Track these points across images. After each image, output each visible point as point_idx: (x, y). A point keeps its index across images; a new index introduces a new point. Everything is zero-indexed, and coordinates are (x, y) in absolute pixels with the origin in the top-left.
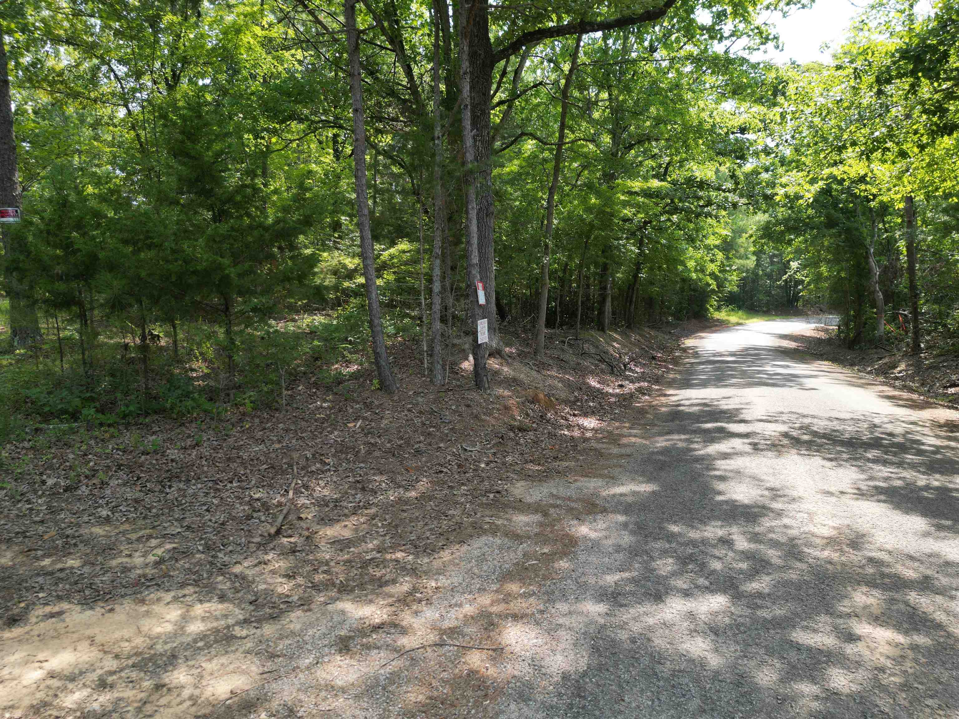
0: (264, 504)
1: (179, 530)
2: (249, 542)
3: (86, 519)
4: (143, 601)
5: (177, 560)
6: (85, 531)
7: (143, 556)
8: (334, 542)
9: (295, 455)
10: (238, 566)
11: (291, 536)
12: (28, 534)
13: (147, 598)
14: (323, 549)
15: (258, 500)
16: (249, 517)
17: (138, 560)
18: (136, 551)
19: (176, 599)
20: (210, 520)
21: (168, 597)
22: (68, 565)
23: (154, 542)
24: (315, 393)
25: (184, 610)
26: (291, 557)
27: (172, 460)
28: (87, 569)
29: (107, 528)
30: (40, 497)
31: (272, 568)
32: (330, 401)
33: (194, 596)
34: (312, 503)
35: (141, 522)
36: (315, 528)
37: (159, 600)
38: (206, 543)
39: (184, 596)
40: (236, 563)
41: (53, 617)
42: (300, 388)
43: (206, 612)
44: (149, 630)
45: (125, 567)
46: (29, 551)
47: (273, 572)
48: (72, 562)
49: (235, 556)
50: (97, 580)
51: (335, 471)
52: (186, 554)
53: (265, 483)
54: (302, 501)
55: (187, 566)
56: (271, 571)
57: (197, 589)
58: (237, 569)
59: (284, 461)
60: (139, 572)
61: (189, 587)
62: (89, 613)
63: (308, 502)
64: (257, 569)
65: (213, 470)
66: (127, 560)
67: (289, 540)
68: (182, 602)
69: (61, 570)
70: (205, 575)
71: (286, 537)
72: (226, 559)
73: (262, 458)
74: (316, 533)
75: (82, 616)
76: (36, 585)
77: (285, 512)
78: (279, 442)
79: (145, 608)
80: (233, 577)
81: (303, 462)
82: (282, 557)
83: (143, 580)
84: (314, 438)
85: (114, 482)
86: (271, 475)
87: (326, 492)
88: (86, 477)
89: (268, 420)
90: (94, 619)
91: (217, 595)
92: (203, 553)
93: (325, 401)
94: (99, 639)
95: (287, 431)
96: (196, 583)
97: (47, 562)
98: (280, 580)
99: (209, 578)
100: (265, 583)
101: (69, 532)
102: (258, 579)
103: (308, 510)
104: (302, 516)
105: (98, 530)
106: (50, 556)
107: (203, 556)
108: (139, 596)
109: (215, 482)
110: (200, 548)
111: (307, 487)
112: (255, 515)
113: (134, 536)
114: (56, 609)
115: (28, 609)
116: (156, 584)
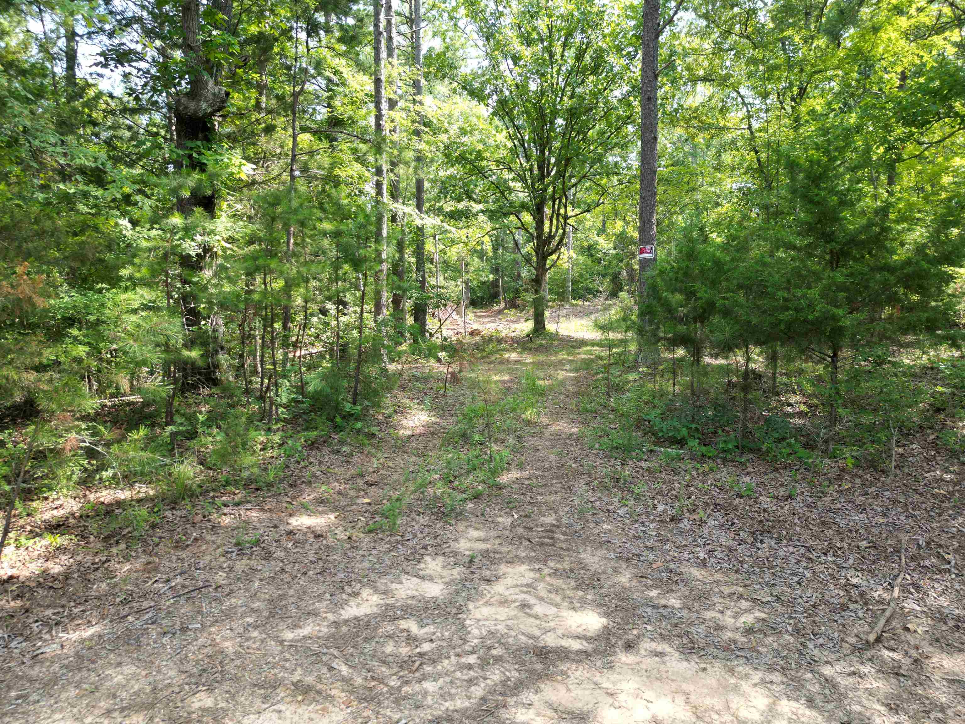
0: (862, 595)
1: (769, 599)
2: (843, 640)
3: (686, 556)
4: (731, 671)
5: (765, 635)
6: (684, 569)
7: (734, 617)
8: (954, 681)
9: (904, 538)
10: (829, 667)
11: (893, 650)
12: (642, 558)
13: (736, 669)
14: (937, 684)
15: (855, 586)
16: (844, 608)
17: (729, 621)
18: (728, 609)
19: (763, 682)
20: (801, 597)
21: (756, 677)
22: (669, 603)
23: (744, 604)
24: (934, 456)
25: (771, 700)
26: (894, 681)
27: (765, 510)
28: (685, 613)
29: (703, 573)
30: (652, 522)
31: (869, 686)
32: (954, 472)
33: (782, 686)
34: (923, 612)
35: (733, 576)
36: (927, 649)
37: (747, 676)
38: (795, 625)
39: (771, 682)
40: (827, 662)
41: (657, 656)
42: (914, 446)
43: (793, 713)
44: (737, 709)
45: (718, 625)
46: (641, 577)
47: (870, 693)
48: (674, 602)
49: (826, 653)
50: (693, 630)
51: (957, 575)
52: (775, 630)
53: (865, 567)
54: (910, 605)
55: (775, 645)
56: (867, 689)
57: (785, 680)
58: (827, 671)
59: (889, 542)
60: (730, 634)
61: (777, 673)
62: (685, 664)
63: (918, 608)
64: (851, 679)
65: (806, 533)
66: (718, 615)
67: (891, 654)
68: (769, 689)
69: (665, 606)
70: (793, 665)
71: (888, 649)
72: (816, 652)
73: (862, 531)
74: (927, 657)
75: (679, 665)
76: (645, 615)
77: (888, 614)
78: (884, 515)
79: (733, 681)
80: (823, 680)
81: (913, 550)
82: (881, 676)
83: (733, 647)
84: (930, 519)
85: (711, 522)
86: (872, 558)
87: (944, 602)
88: (689, 511)
89: (871, 484)
90: (689, 674)
91: (805, 696)
92: (792, 635)
93: (946, 470)
94: (693, 698)
95: (895, 502)
96: (784, 670)
97: (653, 593)
98: (878, 707)
99: (797, 670)
100: (859, 703)
101: (672, 566)
102: (851, 694)
103: (917, 620)
104: (909, 626)
105: (696, 572)
106: (657, 587)
107: (792, 640)
108: (729, 663)
109: (809, 549)
110: (790, 629)
111: (918, 588)
112: (852, 606)
113: (727, 590)
114: (659, 649)
115: (639, 638)
116: (746, 657)
